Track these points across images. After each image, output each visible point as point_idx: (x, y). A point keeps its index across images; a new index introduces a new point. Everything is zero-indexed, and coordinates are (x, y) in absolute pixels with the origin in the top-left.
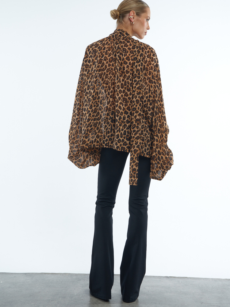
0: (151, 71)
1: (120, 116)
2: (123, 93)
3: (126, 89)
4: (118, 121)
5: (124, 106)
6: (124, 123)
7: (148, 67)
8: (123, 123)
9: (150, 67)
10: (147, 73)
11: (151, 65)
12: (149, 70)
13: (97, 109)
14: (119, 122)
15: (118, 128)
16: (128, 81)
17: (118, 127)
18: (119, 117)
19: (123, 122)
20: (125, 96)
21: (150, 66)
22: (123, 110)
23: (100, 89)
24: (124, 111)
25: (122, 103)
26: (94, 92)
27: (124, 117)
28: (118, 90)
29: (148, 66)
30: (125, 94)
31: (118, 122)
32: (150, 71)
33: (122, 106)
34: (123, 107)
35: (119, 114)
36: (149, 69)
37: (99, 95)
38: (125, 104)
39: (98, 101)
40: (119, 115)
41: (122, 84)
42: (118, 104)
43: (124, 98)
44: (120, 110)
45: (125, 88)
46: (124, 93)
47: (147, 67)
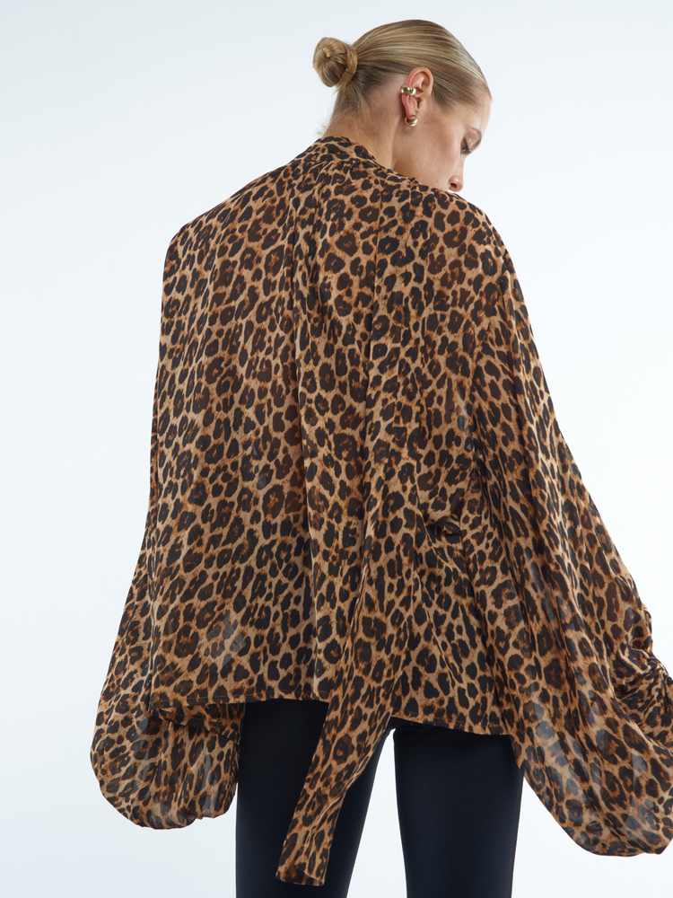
0: (461, 311)
1: (330, 526)
2: (335, 412)
3: (344, 393)
4: (323, 547)
5: (343, 476)
6: (349, 563)
7: (449, 293)
8: (344, 562)
9: (454, 293)
10: (443, 318)
11: (460, 282)
12: (454, 304)
13: (232, 504)
14: (326, 555)
15: (326, 583)
16: (352, 351)
17: (323, 577)
18: (325, 527)
19: (343, 554)
20: (344, 428)
21: (456, 287)
22: (342, 497)
23: (236, 405)
24: (348, 499)
25: (335, 458)
26: (206, 422)
27: (346, 530)
28: (313, 396)
29: (449, 287)
30: (342, 419)
31: (320, 555)
32: (454, 314)
33: (338, 473)
34: (342, 483)
35: (325, 515)
36: (449, 302)
37: (234, 435)
38: (348, 467)
39: (234, 466)
40: (326, 519)
41: (326, 368)
42: (318, 464)
43: (343, 436)
44: (326, 493)
45: (342, 387)
46: (341, 413)
47: (445, 289)
